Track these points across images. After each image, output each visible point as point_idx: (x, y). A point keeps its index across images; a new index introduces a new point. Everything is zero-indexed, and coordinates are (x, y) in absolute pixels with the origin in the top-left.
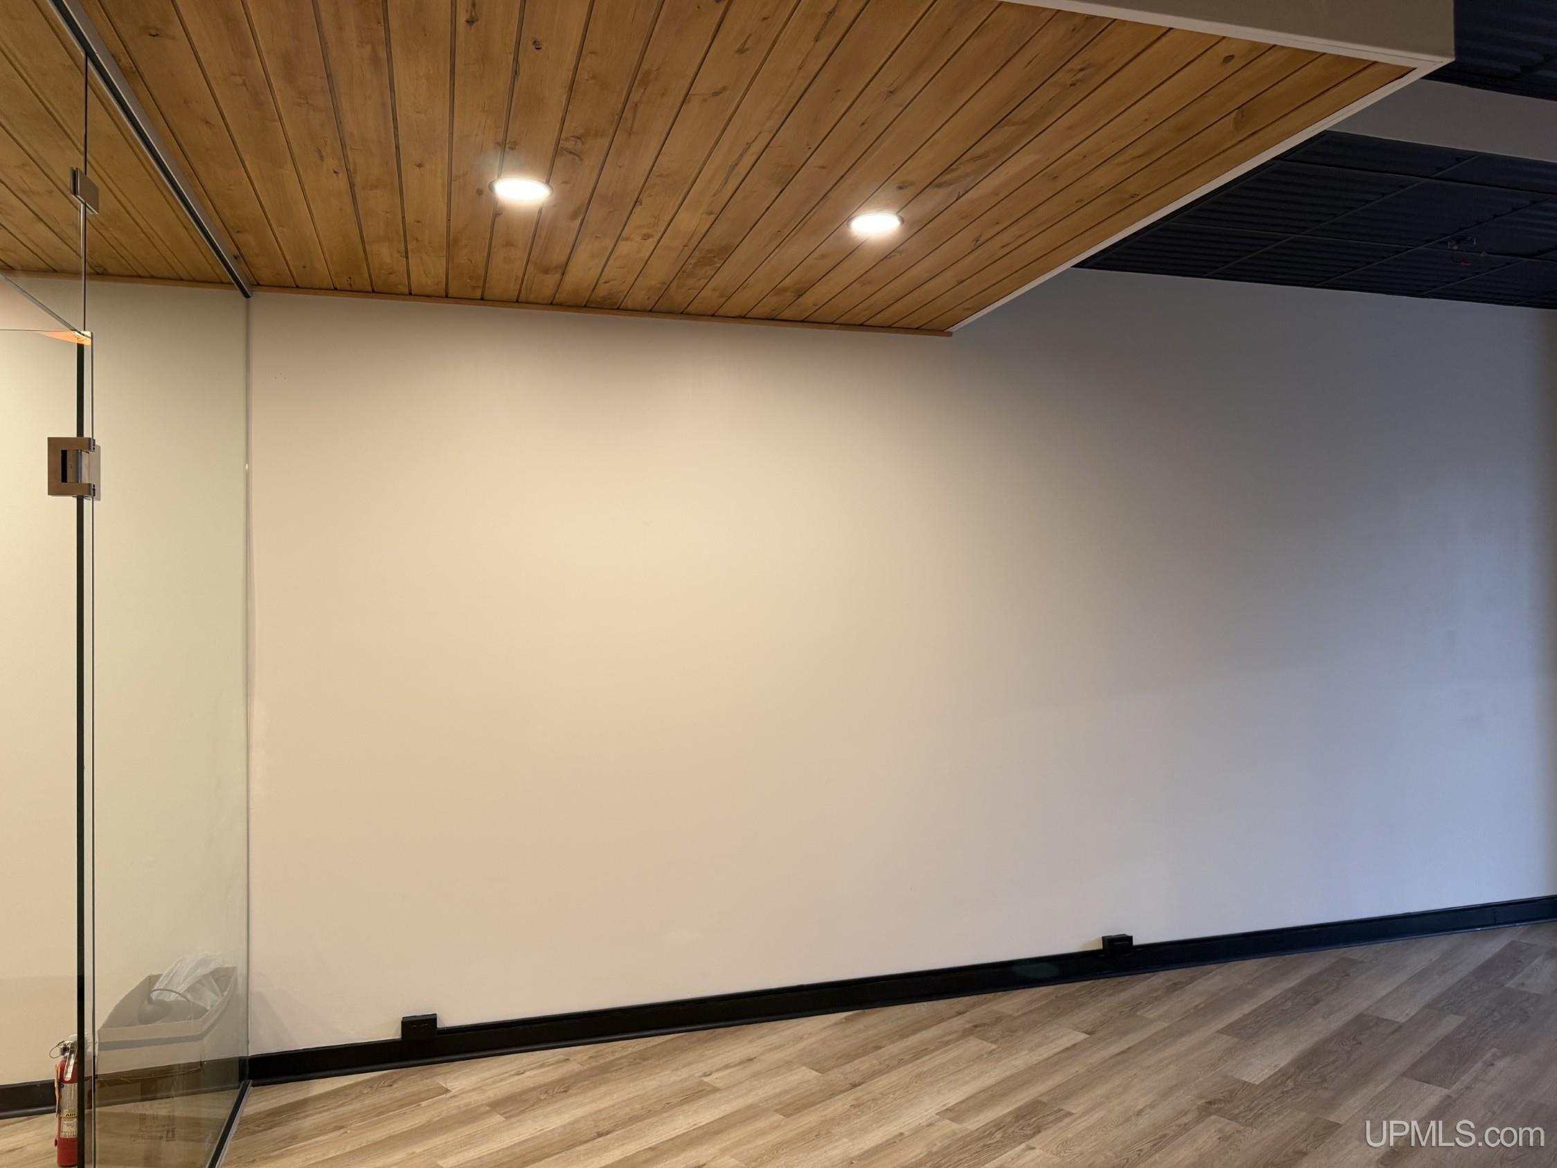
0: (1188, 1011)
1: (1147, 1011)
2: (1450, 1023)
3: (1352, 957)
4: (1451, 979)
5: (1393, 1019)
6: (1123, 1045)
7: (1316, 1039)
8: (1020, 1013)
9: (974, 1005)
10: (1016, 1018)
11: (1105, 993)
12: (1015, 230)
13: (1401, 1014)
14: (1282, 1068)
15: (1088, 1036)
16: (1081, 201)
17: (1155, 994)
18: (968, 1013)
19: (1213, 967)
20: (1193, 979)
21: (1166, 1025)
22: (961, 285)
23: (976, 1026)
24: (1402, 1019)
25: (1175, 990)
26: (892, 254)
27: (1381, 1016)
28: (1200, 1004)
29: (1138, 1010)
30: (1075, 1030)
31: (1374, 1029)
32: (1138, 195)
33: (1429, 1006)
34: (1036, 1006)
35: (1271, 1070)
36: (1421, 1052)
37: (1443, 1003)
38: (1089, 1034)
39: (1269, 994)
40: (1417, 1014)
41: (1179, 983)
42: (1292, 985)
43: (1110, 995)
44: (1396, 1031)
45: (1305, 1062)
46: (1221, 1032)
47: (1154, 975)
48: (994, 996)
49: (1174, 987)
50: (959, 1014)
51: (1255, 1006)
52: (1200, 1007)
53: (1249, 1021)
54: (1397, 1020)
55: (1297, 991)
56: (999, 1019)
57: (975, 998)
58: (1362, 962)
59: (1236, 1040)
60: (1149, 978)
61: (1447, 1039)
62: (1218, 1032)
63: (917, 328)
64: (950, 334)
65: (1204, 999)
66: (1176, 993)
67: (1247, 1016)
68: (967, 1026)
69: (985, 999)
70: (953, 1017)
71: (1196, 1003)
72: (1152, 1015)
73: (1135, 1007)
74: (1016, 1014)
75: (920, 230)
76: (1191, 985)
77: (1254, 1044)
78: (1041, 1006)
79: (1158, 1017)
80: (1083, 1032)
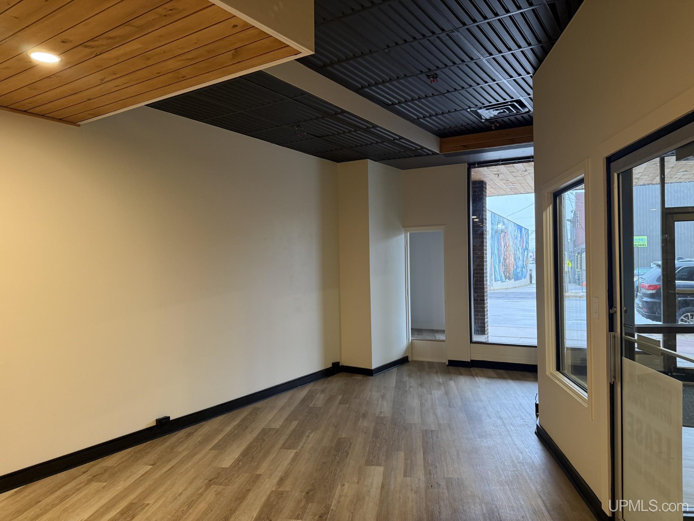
0: (196, 444)
1: (178, 449)
2: (295, 424)
3: (258, 407)
4: (292, 408)
5: (274, 428)
6: (169, 467)
7: (248, 443)
8: (117, 464)
9: (93, 466)
10: (115, 467)
11: (158, 445)
12: (123, 80)
13: (277, 425)
14: (237, 458)
15: (152, 466)
16: (159, 73)
17: (180, 440)
18: (89, 471)
19: (204, 423)
20: (196, 430)
21: (188, 452)
22: (90, 101)
23: (94, 477)
24: (278, 427)
25: (190, 436)
26: (52, 76)
27: (271, 428)
28: (201, 440)
29: (174, 449)
30: (145, 465)
31: (268, 434)
32: (186, 77)
33: (287, 420)
34: (125, 459)
35: (233, 460)
36: (286, 438)
37: (291, 417)
38: (153, 465)
39: (228, 429)
40: (282, 424)
41: (191, 433)
42: (237, 423)
43: (161, 445)
44: (276, 432)
45: (245, 454)
46: (210, 449)
47: (179, 432)
48: (102, 459)
49: (189, 435)
50: (84, 473)
51: (224, 435)
52: (201, 441)
53: (222, 442)
54: (276, 428)
55: (239, 425)
56: (106, 470)
57: (92, 463)
58: (262, 408)
59: (218, 451)
60: (177, 434)
61: (294, 431)
62: (210, 450)
63: (60, 119)
64: (79, 126)
65: (203, 437)
66: (190, 437)
67: (221, 440)
68: (89, 478)
69: (98, 462)
70: (81, 475)
71: (199, 440)
72: (180, 449)
73: (172, 448)
74: (115, 466)
75: (70, 67)
76: (196, 432)
77: (225, 451)
78: (127, 459)
79: (183, 450)
80: (150, 465)
